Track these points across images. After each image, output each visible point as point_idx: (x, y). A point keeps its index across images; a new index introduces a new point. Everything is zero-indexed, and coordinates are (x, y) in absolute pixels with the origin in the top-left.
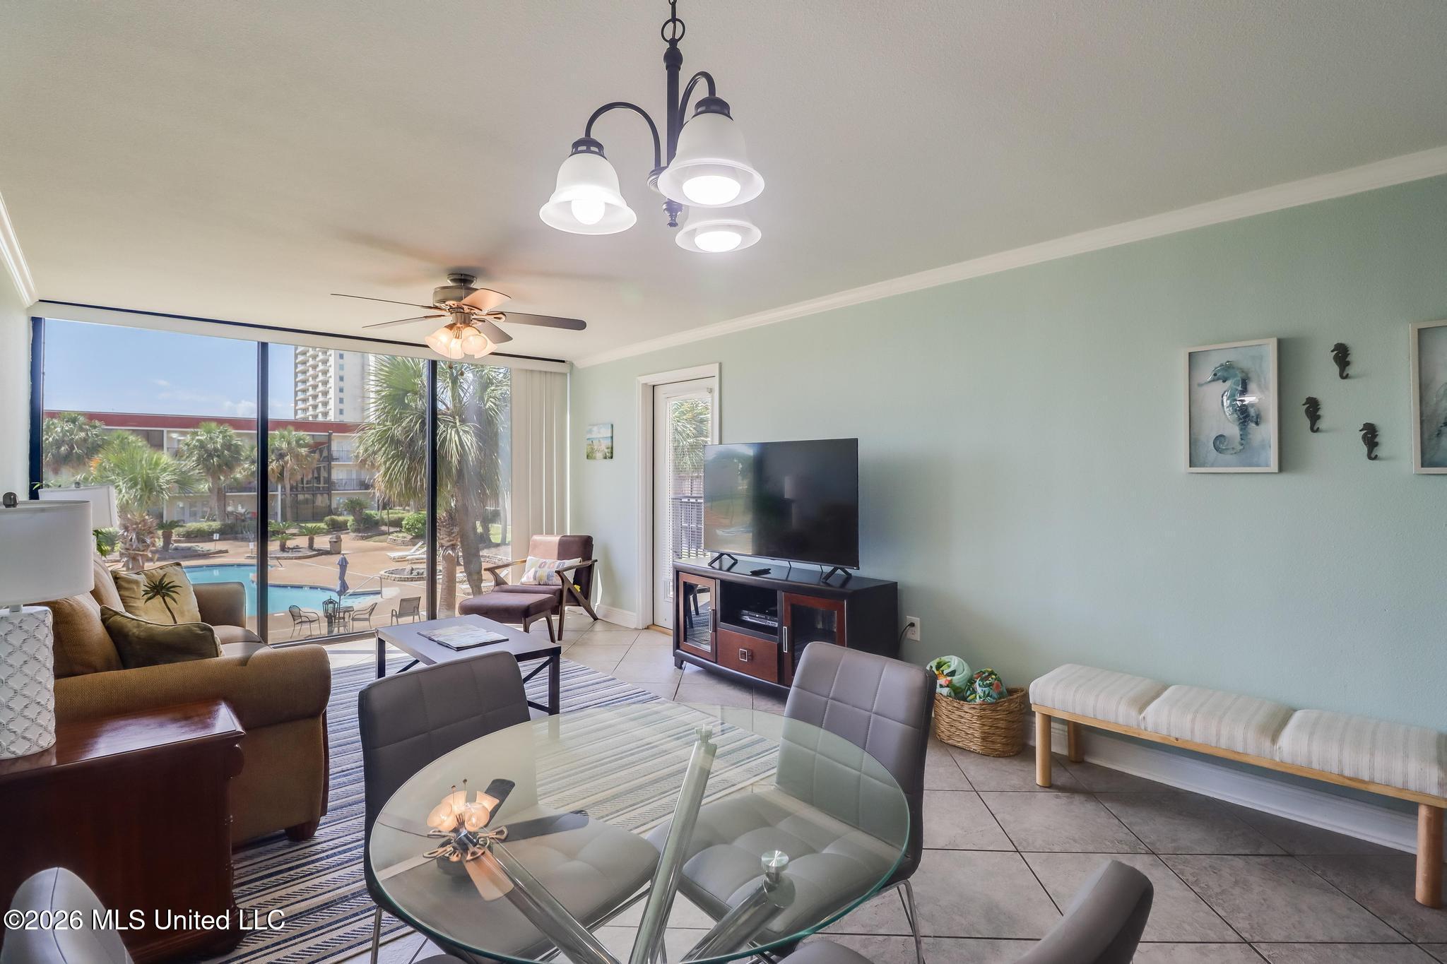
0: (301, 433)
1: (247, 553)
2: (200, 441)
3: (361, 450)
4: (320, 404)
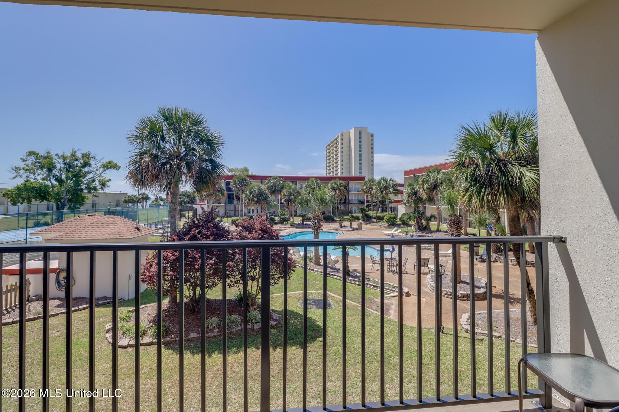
0: (341, 181)
1: (329, 227)
2: (310, 185)
3: (365, 187)
4: (335, 171)
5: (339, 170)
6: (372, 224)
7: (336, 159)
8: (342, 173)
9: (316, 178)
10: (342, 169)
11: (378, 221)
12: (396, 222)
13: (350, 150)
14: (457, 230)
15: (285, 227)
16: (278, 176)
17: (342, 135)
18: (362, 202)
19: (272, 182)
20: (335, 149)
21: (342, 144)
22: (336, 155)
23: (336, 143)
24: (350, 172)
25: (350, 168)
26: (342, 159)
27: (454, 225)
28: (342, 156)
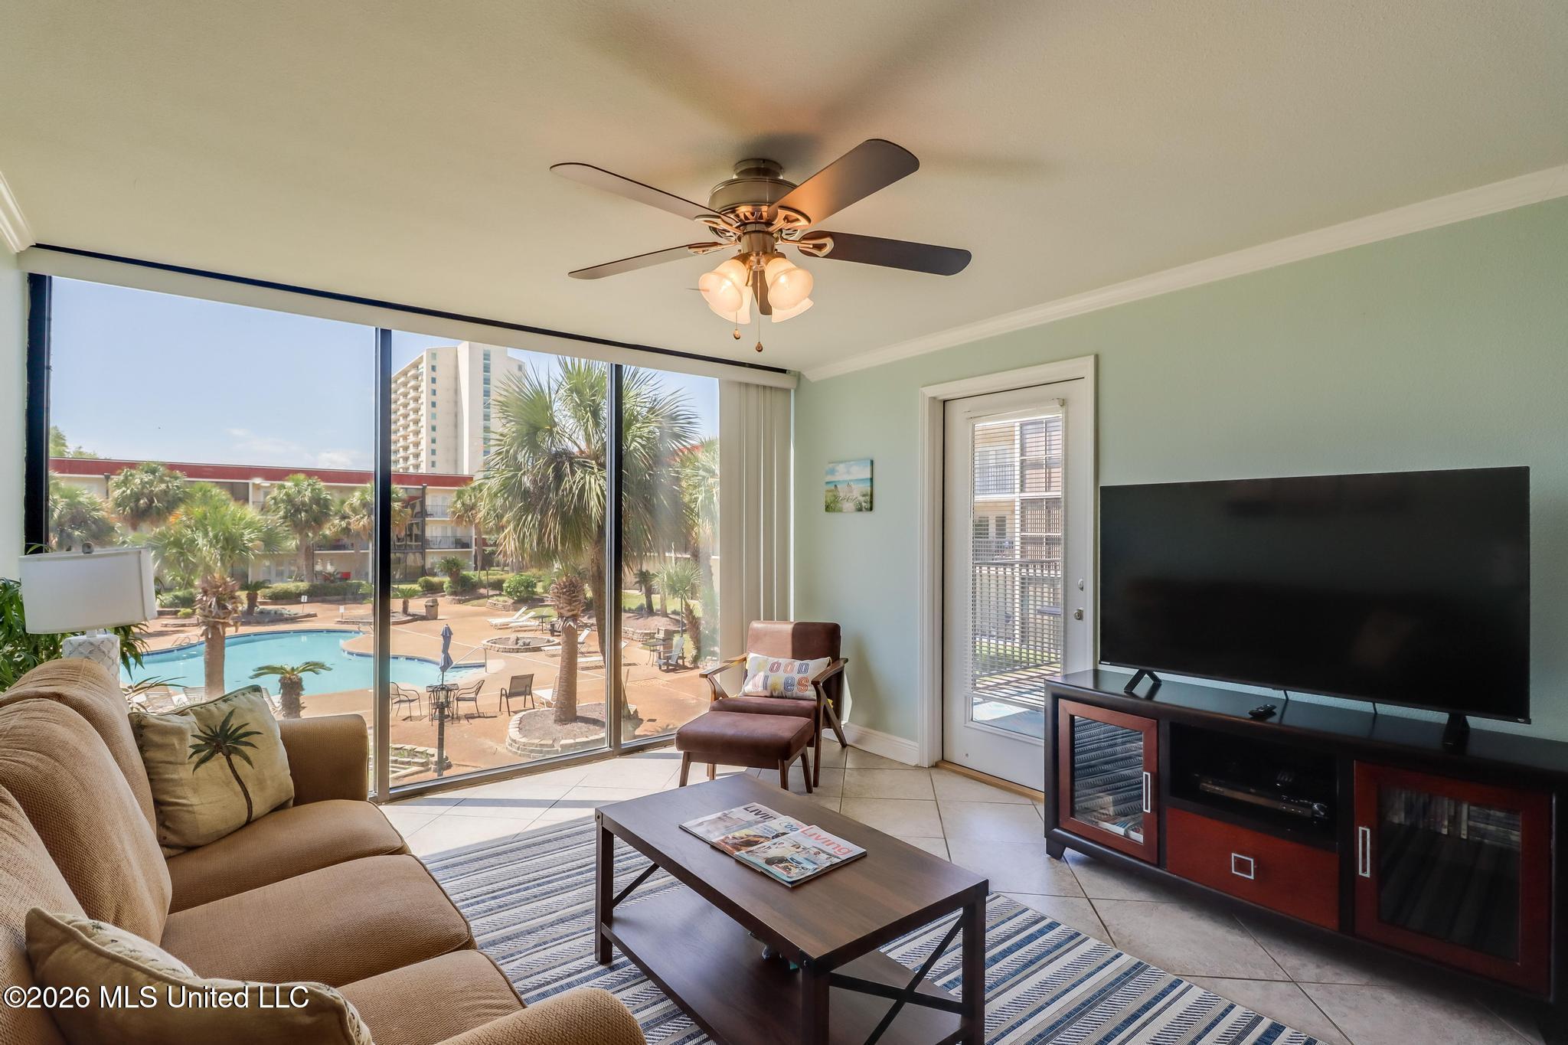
1: (337, 617)
2: (287, 494)
3: (459, 505)
4: (411, 456)
5: (423, 456)
6: (475, 602)
7: (416, 422)
8: (433, 464)
9: (310, 473)
10: (433, 452)
11: (491, 593)
12: (534, 593)
13: (457, 403)
14: (570, 604)
15: (184, 625)
16: (163, 464)
17: (434, 356)
18: (466, 545)
19: (138, 481)
20: (412, 394)
21: (434, 380)
22: (416, 411)
23: (416, 377)
24: (456, 462)
25: (456, 450)
26: (434, 423)
27: (564, 593)
28: (434, 416)
